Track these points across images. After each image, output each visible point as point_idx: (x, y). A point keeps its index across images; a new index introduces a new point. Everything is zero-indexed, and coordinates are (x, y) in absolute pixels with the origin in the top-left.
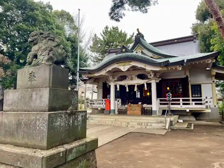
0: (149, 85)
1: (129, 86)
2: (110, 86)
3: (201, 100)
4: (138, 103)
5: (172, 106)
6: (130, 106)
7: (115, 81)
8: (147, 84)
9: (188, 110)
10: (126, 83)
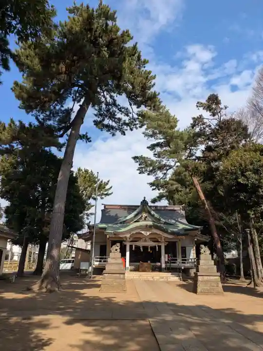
0: (160, 247)
1: (144, 247)
2: (126, 245)
3: (186, 260)
4: (147, 262)
5: (172, 264)
6: (142, 264)
7: (131, 241)
8: (158, 246)
9: (183, 268)
10: (141, 244)
